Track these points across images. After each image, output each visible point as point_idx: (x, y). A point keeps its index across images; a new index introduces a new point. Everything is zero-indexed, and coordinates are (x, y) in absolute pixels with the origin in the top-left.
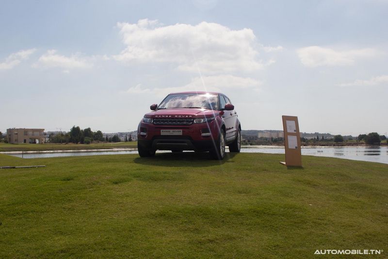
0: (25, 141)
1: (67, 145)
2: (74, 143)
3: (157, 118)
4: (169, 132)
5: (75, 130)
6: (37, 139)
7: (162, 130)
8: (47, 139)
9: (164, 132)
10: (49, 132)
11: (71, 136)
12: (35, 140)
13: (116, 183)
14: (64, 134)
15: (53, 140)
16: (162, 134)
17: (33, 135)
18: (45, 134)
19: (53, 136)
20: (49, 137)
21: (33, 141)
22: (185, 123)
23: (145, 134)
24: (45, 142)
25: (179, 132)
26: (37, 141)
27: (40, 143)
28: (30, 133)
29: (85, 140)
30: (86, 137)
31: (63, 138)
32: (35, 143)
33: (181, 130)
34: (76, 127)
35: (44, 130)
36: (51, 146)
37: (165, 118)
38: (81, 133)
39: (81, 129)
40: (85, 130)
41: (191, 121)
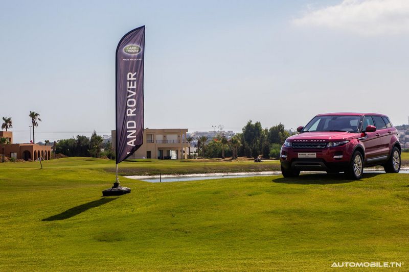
0: (149, 155)
1: (234, 162)
2: (249, 157)
3: (295, 143)
4: (305, 155)
5: (252, 131)
6: (173, 149)
7: (299, 154)
8: (194, 149)
9: (301, 155)
10: (197, 133)
11: (242, 143)
12: (169, 152)
13: (250, 195)
14: (229, 138)
15: (205, 151)
16: (299, 157)
17: (165, 141)
18: (190, 139)
19: (206, 144)
20: (198, 145)
21: (165, 155)
22: (319, 147)
23: (286, 156)
24: (189, 157)
25: (313, 155)
26: (173, 154)
27: (180, 158)
28: (159, 137)
29: (273, 151)
30: (275, 145)
31: (227, 147)
32: (169, 158)
33: (315, 153)
34: (253, 123)
35: (186, 130)
36: (202, 164)
37: (302, 142)
38: (263, 137)
39: (263, 128)
40: (272, 129)
41: (324, 145)
